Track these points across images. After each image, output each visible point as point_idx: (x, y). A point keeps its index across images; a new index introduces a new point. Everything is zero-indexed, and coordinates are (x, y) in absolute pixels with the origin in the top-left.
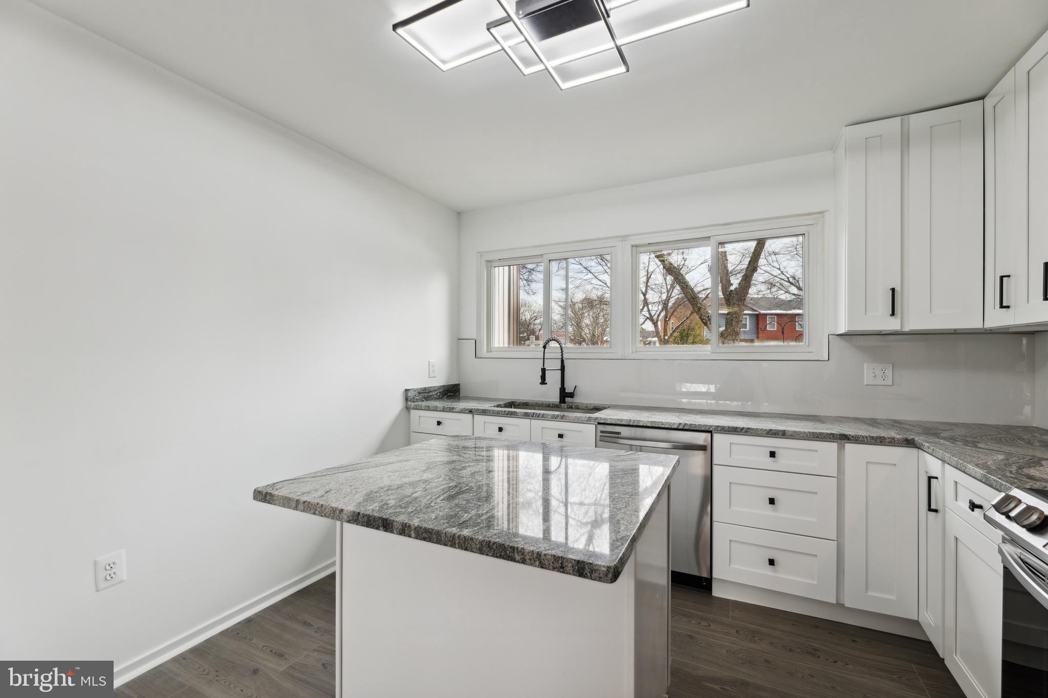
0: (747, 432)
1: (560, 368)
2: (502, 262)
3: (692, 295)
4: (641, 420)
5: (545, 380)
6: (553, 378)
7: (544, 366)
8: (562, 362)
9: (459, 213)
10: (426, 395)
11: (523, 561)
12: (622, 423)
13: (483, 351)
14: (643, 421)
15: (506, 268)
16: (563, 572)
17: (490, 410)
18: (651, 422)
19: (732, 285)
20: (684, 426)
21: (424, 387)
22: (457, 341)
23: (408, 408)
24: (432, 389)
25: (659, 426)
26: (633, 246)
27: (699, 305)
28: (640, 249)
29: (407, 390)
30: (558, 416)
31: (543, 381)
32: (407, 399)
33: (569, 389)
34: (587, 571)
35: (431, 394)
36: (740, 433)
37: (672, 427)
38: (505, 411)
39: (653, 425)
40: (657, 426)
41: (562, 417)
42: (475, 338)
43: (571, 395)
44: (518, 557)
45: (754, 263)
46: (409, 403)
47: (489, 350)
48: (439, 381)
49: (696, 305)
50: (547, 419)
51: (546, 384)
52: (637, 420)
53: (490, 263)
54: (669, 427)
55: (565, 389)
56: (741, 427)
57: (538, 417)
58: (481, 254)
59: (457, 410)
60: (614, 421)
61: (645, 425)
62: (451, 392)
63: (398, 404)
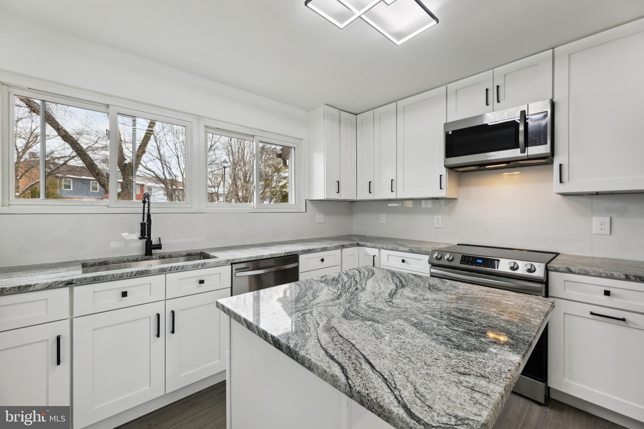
0: (314, 251)
3: (91, 162)
4: (264, 255)
8: (149, 216)
12: (252, 260)
14: (265, 255)
17: (107, 275)
18: (270, 255)
19: (126, 159)
20: (287, 254)
25: (275, 256)
27: (97, 171)
30: (198, 265)
31: (143, 234)
36: (312, 252)
37: (282, 256)
38: (132, 272)
39: (271, 257)
40: (273, 257)
41: (203, 265)
43: (160, 247)
45: (144, 148)
49: (94, 170)
50: (187, 270)
52: (261, 255)
54: (280, 256)
55: (151, 242)
56: (312, 249)
57: (176, 270)
60: (246, 259)
61: (267, 257)
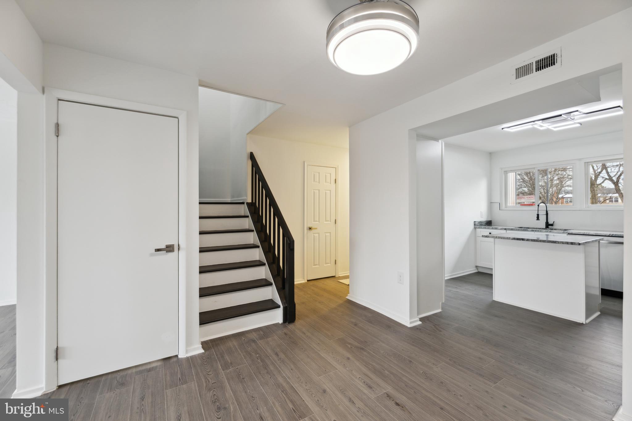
1: (545, 214)
2: (512, 171)
5: (539, 218)
6: (543, 218)
7: (538, 213)
8: (547, 211)
9: (490, 153)
10: (481, 224)
11: (558, 243)
12: (580, 234)
13: (503, 207)
15: (514, 173)
16: (568, 244)
17: (515, 229)
18: (595, 233)
20: (612, 235)
21: (480, 221)
22: (491, 204)
23: (475, 228)
24: (483, 222)
25: (599, 235)
26: (585, 163)
28: (589, 163)
29: (474, 222)
31: (538, 218)
32: (475, 225)
33: (550, 222)
34: (573, 243)
35: (482, 223)
37: (606, 235)
38: (522, 229)
39: (596, 235)
41: (550, 232)
42: (499, 202)
43: (552, 225)
44: (557, 242)
46: (476, 226)
47: (506, 206)
48: (484, 219)
51: (539, 220)
53: (506, 172)
55: (548, 223)
57: (538, 231)
58: (502, 169)
59: (499, 229)
60: (576, 233)
61: (592, 234)
62: (489, 223)
63: (472, 226)
